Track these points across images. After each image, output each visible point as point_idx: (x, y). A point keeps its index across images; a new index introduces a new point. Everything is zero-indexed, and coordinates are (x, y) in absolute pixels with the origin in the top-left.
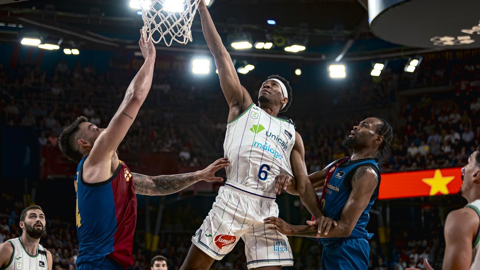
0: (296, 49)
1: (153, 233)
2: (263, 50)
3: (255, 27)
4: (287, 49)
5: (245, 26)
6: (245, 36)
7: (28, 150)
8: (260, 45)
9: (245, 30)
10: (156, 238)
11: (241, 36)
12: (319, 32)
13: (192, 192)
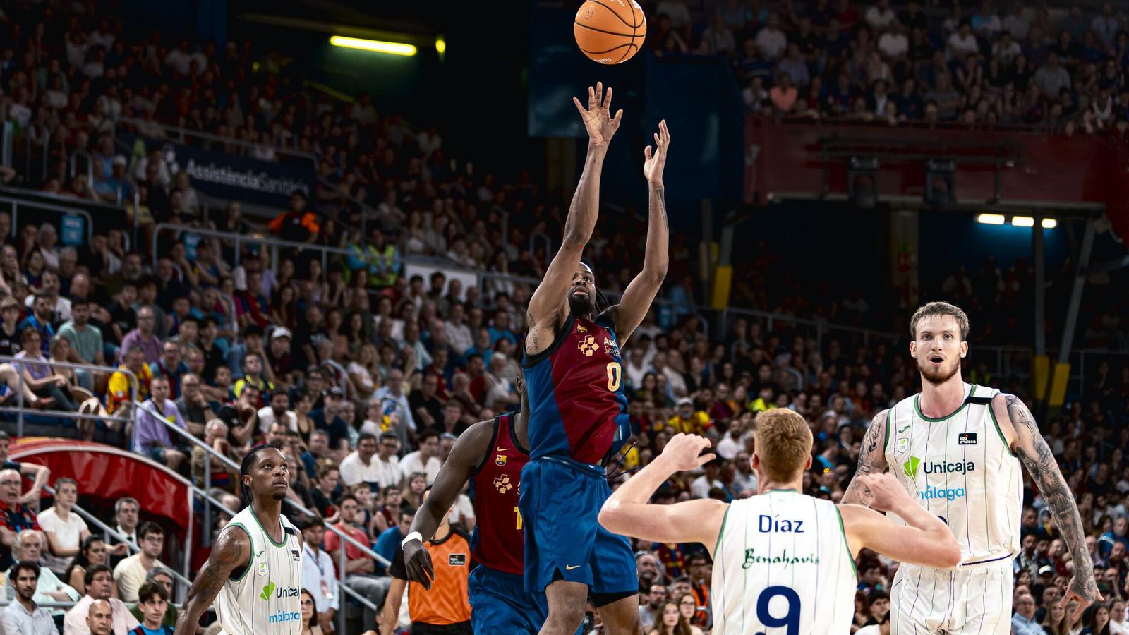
1: (1054, 357)
7: (714, 122)
10: (1063, 370)
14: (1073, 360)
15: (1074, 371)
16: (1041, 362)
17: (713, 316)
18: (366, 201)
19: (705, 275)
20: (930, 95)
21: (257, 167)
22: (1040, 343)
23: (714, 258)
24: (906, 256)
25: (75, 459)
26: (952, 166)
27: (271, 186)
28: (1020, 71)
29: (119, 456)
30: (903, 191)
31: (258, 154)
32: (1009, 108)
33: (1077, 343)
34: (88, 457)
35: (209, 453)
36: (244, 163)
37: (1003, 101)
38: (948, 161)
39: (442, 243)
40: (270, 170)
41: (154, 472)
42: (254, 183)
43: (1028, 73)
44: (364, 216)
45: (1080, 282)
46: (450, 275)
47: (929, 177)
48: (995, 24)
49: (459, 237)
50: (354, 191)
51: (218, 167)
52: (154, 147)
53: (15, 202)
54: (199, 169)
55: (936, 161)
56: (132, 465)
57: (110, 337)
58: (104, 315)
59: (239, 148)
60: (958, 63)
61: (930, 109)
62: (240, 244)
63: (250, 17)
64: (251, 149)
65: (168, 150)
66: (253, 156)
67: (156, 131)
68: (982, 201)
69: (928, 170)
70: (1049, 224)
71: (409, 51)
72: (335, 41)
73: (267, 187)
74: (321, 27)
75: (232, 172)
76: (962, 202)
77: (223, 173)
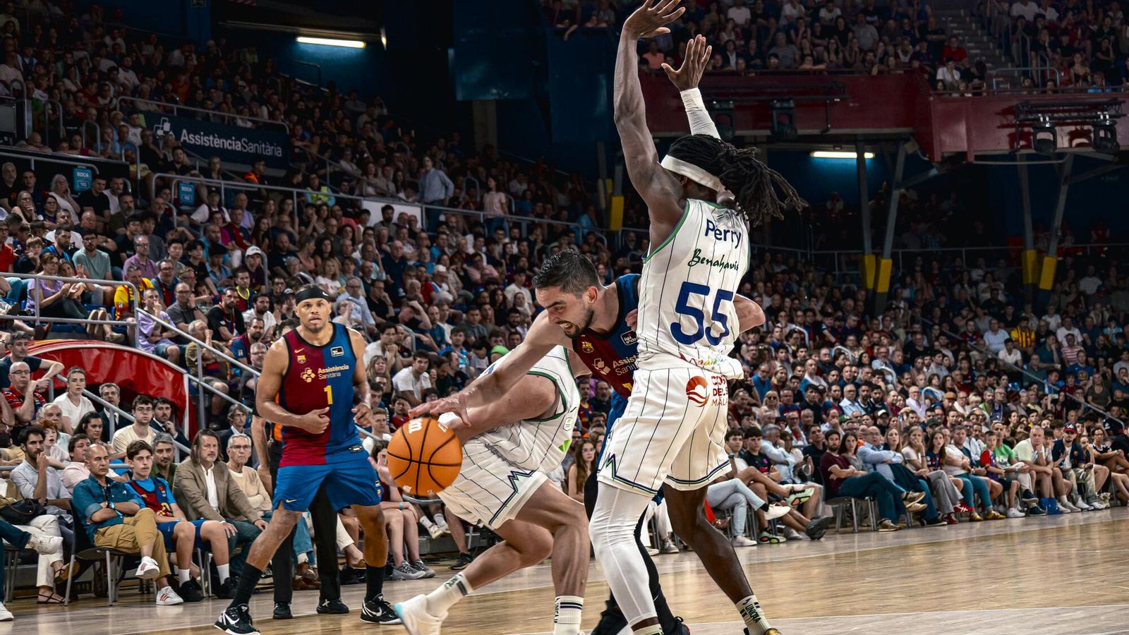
1: (878, 255)
10: (886, 263)
13: (963, 155)
14: (894, 256)
15: (895, 265)
16: (869, 260)
17: (611, 235)
18: (330, 158)
19: (603, 205)
20: (773, 50)
21: (240, 133)
22: (868, 244)
23: (610, 191)
25: (85, 355)
26: (792, 104)
27: (252, 148)
28: (842, 28)
29: (124, 351)
30: (755, 128)
31: (240, 123)
32: (833, 57)
33: (896, 245)
34: (96, 353)
35: (202, 347)
36: (228, 130)
37: (829, 53)
38: (788, 101)
39: (392, 187)
40: (251, 135)
41: (153, 362)
42: (238, 146)
43: (848, 30)
44: (329, 169)
45: (896, 194)
46: (398, 209)
47: (775, 114)
49: (408, 183)
50: (322, 149)
51: (207, 134)
52: (152, 119)
53: (33, 159)
54: (191, 136)
55: (778, 101)
56: (135, 358)
57: (117, 261)
58: (111, 244)
59: (223, 118)
60: (792, 25)
61: (774, 61)
62: (225, 189)
63: (231, 24)
64: (234, 119)
65: (164, 121)
66: (235, 123)
67: (152, 106)
68: (816, 132)
69: (773, 108)
70: (869, 156)
71: (360, 45)
72: (300, 39)
73: (248, 149)
74: (289, 29)
75: (220, 137)
76: (801, 132)
77: (211, 138)
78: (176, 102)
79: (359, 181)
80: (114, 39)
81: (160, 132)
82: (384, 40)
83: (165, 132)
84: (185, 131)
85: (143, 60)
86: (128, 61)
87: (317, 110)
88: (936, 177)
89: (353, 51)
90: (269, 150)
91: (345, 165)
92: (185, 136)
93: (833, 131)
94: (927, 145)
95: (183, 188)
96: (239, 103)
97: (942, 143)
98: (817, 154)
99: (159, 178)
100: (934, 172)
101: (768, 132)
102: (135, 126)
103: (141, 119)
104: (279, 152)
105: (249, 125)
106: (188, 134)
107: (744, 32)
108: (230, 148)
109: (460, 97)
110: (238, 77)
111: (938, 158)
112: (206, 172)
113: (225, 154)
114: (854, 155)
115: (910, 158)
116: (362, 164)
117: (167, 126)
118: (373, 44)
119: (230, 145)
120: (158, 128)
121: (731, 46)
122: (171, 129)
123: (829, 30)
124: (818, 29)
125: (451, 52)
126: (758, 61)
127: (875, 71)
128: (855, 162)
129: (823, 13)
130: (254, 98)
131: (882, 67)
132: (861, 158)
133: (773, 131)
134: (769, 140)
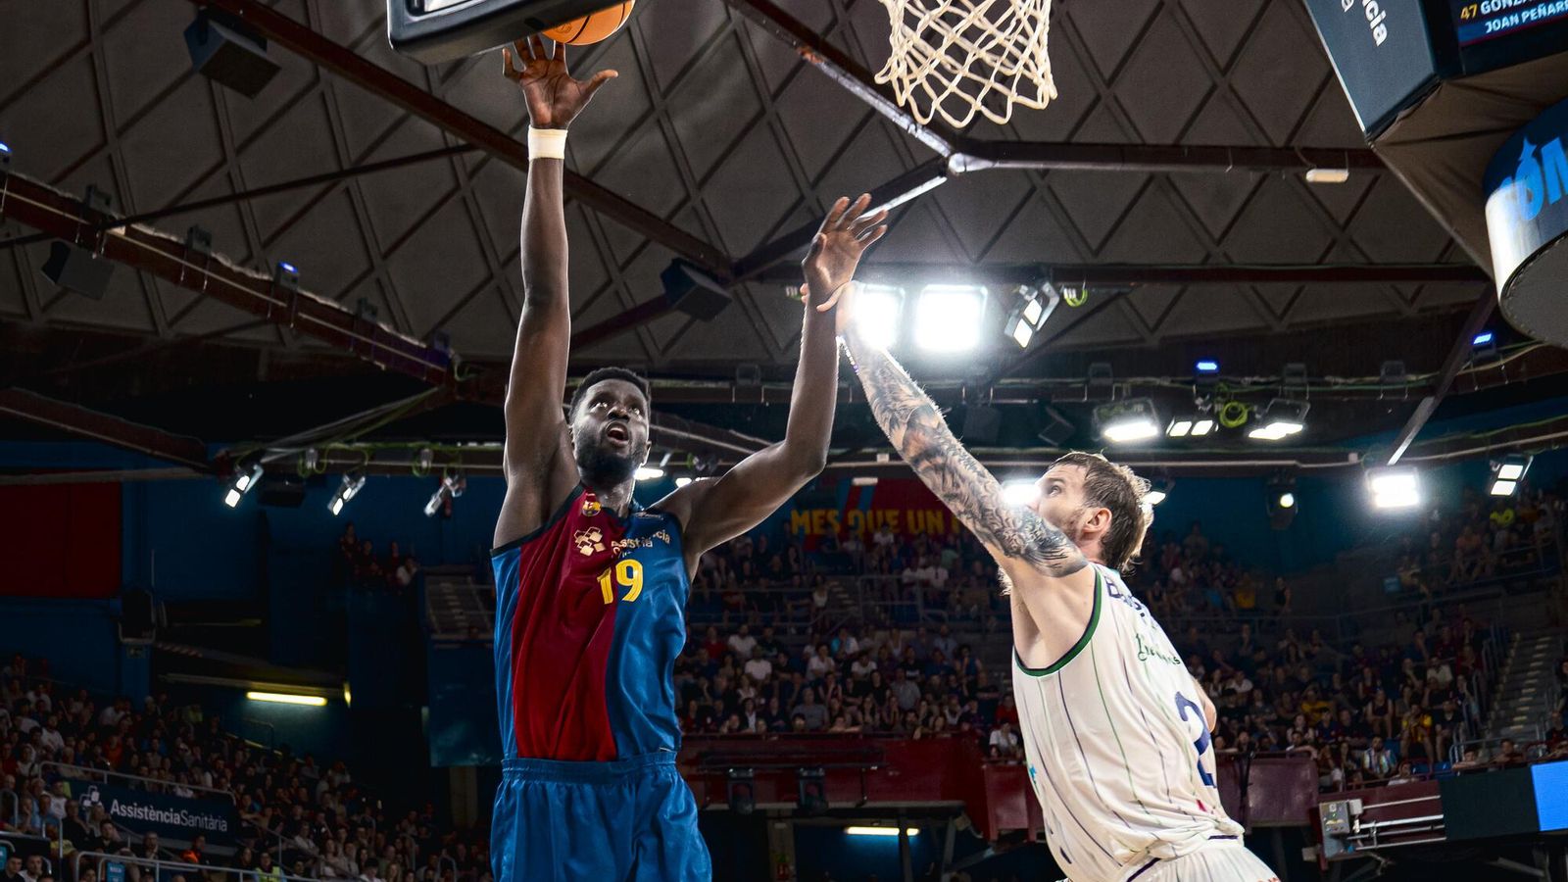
0: (1278, 430)
2: (1189, 440)
3: (1166, 382)
4: (1257, 434)
5: (1139, 380)
6: (1140, 408)
8: (1179, 429)
9: (1138, 392)
11: (1128, 407)
12: (1338, 382)
13: (1024, 833)
18: (282, 834)
20: (799, 709)
21: (178, 804)
24: (785, 866)
26: (821, 772)
27: (192, 821)
28: (877, 685)
30: (779, 800)
31: (179, 792)
32: (868, 718)
36: (164, 800)
37: (864, 714)
38: (817, 769)
39: (354, 867)
40: (191, 807)
42: (175, 819)
43: (885, 686)
44: (281, 847)
47: (802, 784)
48: (853, 645)
49: (372, 863)
50: (273, 825)
51: (141, 805)
52: (79, 789)
54: (123, 807)
55: (805, 769)
59: (160, 786)
60: (821, 681)
61: (799, 722)
62: (160, 869)
63: (173, 677)
64: (172, 787)
65: (93, 790)
66: (174, 794)
67: (78, 772)
68: (850, 805)
69: (799, 777)
70: (912, 832)
71: (319, 701)
72: (252, 695)
73: (188, 823)
74: (238, 683)
75: (155, 809)
76: (832, 805)
77: (146, 810)
78: (107, 768)
79: (316, 860)
80: (38, 694)
81: (87, 803)
82: (348, 697)
83: (94, 803)
84: (115, 802)
85: (70, 719)
86: (54, 720)
87: (269, 777)
88: (991, 858)
89: (310, 709)
90: (212, 824)
91: (301, 842)
92: (116, 808)
93: (870, 805)
94: (981, 820)
95: (112, 869)
96: (179, 770)
97: (998, 819)
98: (853, 831)
99: (84, 856)
100: (990, 853)
101: (793, 805)
102: (59, 795)
103: (66, 788)
104: (224, 827)
105: (190, 794)
106: (120, 804)
107: (765, 688)
108: (167, 821)
109: (435, 761)
110: (179, 739)
111: (994, 836)
112: (141, 850)
113: (164, 830)
114: (895, 832)
115: (961, 836)
116: (320, 841)
117: (95, 796)
118: (335, 701)
119: (168, 817)
120: (85, 798)
121: (750, 705)
122: (100, 799)
123: (864, 687)
124: (851, 687)
125: (425, 711)
126: (781, 723)
127: (917, 734)
128: (897, 840)
129: (856, 667)
130: (196, 763)
131: (926, 730)
132: (903, 835)
133: (799, 804)
134: (795, 813)
